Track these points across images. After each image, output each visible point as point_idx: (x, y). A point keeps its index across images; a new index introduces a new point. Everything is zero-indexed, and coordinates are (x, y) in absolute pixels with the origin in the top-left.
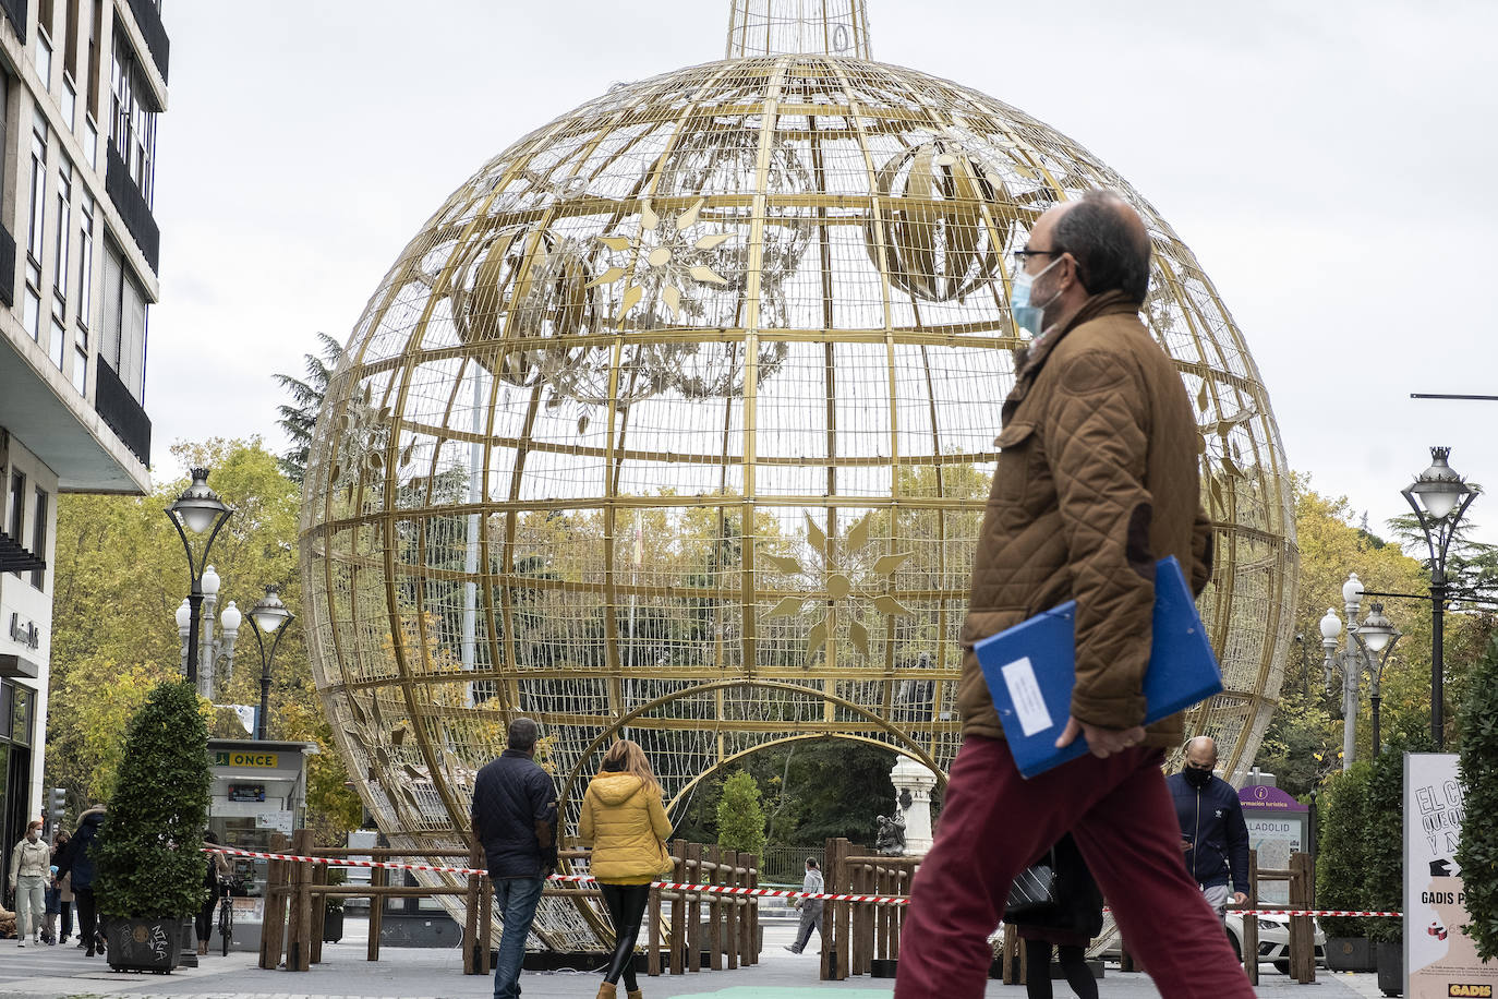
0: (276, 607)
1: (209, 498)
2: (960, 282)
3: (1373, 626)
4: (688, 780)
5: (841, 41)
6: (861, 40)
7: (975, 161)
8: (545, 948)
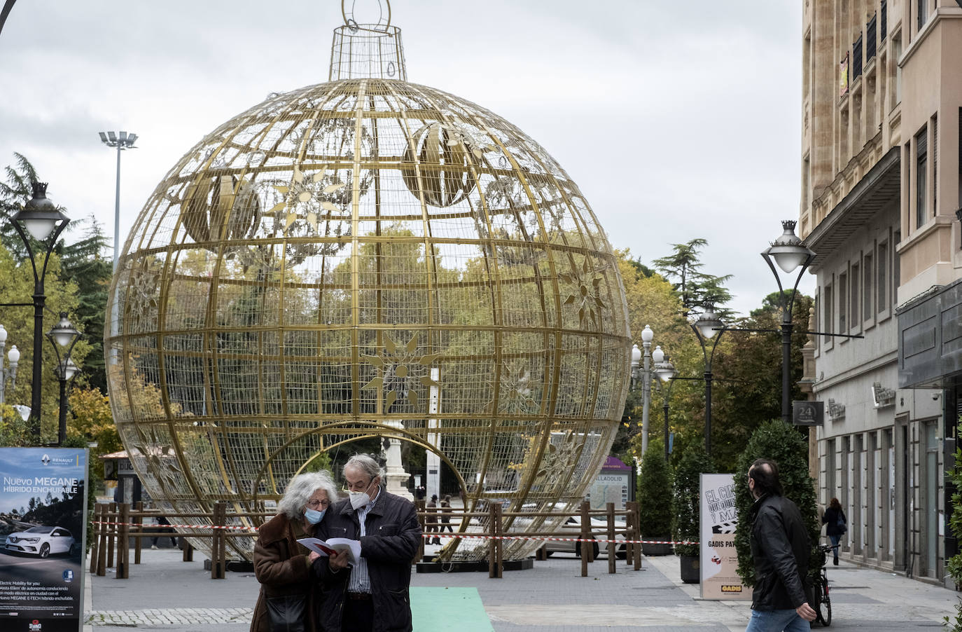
0: (71, 366)
1: (70, 328)
2: (454, 196)
3: (665, 368)
4: (305, 461)
5: (391, 70)
6: (401, 68)
7: (467, 143)
8: (243, 560)
